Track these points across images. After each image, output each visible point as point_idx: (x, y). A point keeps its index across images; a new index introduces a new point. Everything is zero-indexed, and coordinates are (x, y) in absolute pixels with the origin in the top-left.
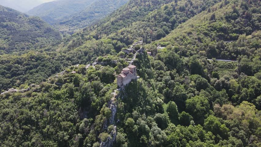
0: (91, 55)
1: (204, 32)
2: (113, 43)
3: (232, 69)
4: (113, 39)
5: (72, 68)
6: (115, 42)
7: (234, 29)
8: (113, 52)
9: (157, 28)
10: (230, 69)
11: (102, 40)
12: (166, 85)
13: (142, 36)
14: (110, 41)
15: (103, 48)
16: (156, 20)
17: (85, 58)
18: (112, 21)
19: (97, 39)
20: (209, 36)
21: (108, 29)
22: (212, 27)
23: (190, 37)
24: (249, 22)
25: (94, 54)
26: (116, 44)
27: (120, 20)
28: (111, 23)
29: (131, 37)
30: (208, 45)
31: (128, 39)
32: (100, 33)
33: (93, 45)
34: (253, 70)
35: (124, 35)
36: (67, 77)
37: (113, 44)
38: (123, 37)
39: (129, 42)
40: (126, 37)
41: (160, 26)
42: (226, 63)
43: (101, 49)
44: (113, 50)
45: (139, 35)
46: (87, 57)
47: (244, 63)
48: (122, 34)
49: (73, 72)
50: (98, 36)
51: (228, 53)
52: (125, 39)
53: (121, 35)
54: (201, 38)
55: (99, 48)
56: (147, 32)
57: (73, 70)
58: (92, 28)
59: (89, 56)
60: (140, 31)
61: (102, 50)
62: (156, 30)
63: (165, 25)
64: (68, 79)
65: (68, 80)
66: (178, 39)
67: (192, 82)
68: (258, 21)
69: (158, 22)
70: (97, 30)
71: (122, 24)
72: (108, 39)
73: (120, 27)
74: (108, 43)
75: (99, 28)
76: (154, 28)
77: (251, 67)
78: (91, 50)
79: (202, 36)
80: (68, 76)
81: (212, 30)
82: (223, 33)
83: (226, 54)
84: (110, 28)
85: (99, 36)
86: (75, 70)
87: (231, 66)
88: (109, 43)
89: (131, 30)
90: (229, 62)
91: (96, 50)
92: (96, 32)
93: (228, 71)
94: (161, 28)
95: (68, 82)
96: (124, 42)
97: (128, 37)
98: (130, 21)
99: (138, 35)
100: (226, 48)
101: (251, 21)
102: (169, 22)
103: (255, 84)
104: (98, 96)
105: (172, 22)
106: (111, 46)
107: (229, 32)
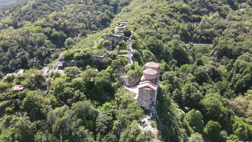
0: (15, 49)
1: (167, 13)
2: (46, 31)
3: (208, 54)
4: (44, 27)
5: (10, 80)
6: (49, 30)
7: (194, 10)
8: (48, 44)
9: (99, 12)
10: (206, 53)
11: (26, 28)
12: (173, 85)
13: (83, 22)
14: (40, 29)
15: (31, 39)
16: (95, 3)
17: (5, 55)
18: (33, 4)
19: (16, 27)
20: (174, 17)
21: (29, 14)
22: (174, 8)
23: (155, 19)
24: (203, 4)
25: (19, 48)
26: (51, 32)
27: (44, 3)
28: (32, 7)
29: (70, 23)
30: (179, 28)
31: (65, 25)
32: (19, 20)
33: (14, 35)
34: (234, 53)
35: (58, 20)
36: (4, 100)
37: (46, 33)
38: (57, 23)
39: (68, 29)
40: (62, 24)
41: (101, 9)
42: (201, 47)
43: (29, 40)
44: (47, 41)
45: (79, 20)
46: (8, 53)
47: (223, 45)
48: (55, 19)
49: (16, 88)
50: (16, 23)
51: (199, 36)
52: (61, 27)
53: (55, 21)
54: (167, 20)
55: (25, 40)
56: (88, 17)
57: (14, 83)
58: (3, 13)
59: (11, 51)
60: (79, 15)
61: (31, 41)
62: (98, 14)
63: (107, 8)
64: (8, 105)
65: (8, 108)
66: (142, 23)
67: (190, 74)
68: (210, 2)
69: (98, 5)
70: (13, 15)
71: (48, 8)
72: (35, 26)
73: (46, 12)
74: (38, 32)
75: (15, 13)
76: (95, 12)
77: (231, 50)
78: (13, 42)
79: (167, 18)
80: (6, 98)
81: (174, 11)
82: (186, 15)
83: (197, 37)
84: (32, 13)
85: (19, 24)
86: (18, 84)
87: (206, 50)
88: (40, 31)
89: (67, 14)
90: (203, 46)
91: (22, 42)
92: (11, 19)
93: (205, 55)
94: (104, 12)
95: (10, 113)
96: (61, 30)
97: (65, 24)
98: (57, 5)
99: (77, 21)
100: (195, 30)
101: (205, 2)
102: (111, 5)
103: (248, 68)
104: (95, 134)
105: (113, 5)
106: (42, 36)
107: (191, 13)
